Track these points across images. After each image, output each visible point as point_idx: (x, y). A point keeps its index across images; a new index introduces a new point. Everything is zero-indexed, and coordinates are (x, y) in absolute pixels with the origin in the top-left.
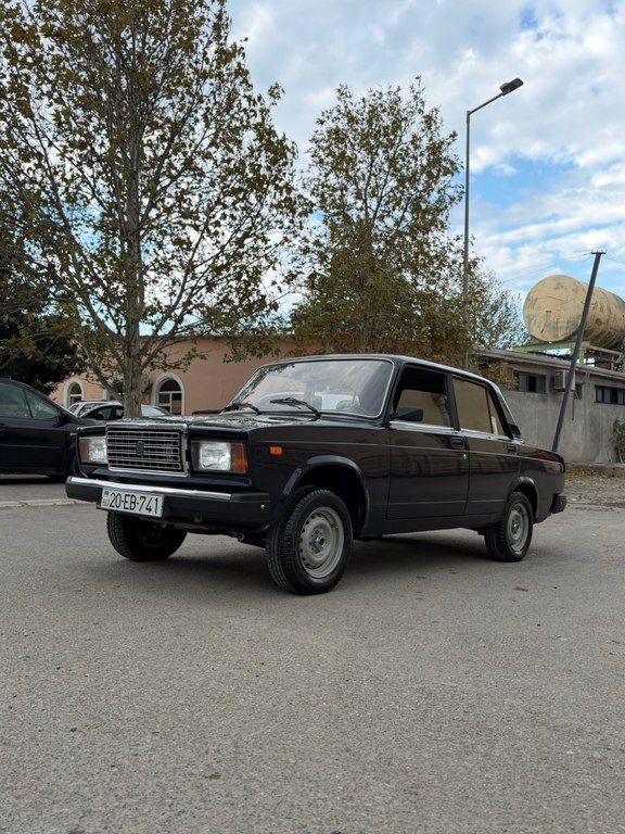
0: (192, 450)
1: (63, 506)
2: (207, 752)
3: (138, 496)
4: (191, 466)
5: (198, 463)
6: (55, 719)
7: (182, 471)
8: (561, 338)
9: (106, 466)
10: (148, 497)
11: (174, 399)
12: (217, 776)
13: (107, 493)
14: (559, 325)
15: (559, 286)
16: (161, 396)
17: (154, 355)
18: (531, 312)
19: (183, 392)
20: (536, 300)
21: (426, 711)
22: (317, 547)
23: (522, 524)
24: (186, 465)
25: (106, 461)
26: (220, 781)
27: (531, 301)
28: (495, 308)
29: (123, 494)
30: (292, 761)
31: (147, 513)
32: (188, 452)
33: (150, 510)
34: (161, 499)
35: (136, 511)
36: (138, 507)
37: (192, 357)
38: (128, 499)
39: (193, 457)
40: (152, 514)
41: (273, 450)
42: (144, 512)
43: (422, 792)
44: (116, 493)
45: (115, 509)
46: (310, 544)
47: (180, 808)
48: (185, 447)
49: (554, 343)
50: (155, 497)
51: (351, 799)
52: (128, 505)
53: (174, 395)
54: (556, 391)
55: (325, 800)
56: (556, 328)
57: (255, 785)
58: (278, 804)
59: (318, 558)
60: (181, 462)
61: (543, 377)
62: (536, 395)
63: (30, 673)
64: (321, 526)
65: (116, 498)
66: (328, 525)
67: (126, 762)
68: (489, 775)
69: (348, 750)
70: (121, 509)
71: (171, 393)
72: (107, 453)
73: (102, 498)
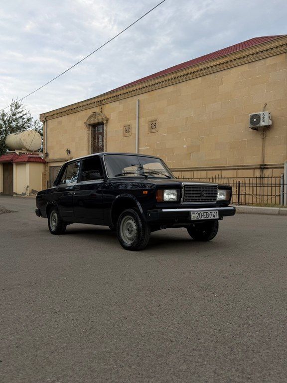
3: (209, 212)
10: (213, 212)
13: (194, 213)
29: (202, 212)
33: (214, 217)
34: (218, 212)
35: (209, 218)
36: (210, 216)
38: (205, 214)
40: (216, 218)
42: (213, 218)
44: (199, 213)
45: (200, 219)
50: (216, 212)
52: (205, 216)
65: (199, 214)
70: (203, 218)
72: (183, 197)
73: (190, 216)
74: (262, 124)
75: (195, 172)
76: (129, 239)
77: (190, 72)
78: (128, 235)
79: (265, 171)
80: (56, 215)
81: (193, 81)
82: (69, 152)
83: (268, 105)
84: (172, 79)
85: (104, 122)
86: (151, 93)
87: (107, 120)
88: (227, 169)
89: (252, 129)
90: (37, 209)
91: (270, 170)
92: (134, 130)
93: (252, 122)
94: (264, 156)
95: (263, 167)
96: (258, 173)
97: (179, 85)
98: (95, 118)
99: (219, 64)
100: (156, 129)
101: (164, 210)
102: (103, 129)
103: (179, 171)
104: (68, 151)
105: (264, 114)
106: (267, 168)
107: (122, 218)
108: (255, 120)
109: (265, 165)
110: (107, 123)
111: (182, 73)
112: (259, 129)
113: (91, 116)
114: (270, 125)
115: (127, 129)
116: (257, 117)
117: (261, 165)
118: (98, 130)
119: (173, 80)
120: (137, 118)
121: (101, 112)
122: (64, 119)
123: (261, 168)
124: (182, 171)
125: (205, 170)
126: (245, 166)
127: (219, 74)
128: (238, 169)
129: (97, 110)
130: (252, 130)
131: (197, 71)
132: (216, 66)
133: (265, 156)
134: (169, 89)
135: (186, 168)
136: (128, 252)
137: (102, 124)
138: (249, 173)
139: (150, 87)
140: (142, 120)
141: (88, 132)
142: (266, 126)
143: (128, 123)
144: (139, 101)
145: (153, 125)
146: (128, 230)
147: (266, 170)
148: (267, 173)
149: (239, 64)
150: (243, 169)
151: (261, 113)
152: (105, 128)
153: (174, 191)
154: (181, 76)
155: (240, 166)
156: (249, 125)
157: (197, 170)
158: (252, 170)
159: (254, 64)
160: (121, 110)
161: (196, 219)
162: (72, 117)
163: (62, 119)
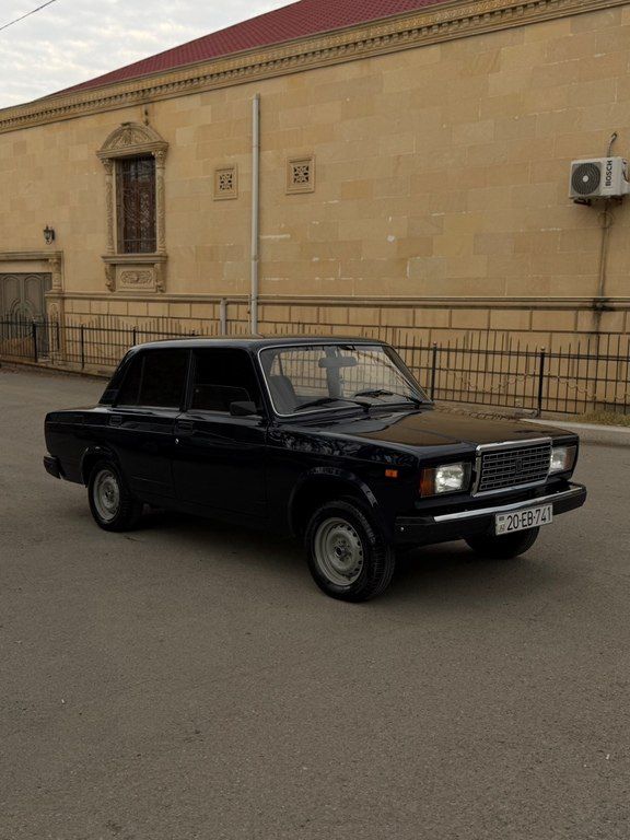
3: (534, 509)
10: (542, 509)
13: (502, 519)
29: (520, 513)
33: (544, 520)
34: (552, 507)
35: (534, 525)
36: (535, 521)
38: (525, 517)
42: (540, 523)
44: (512, 514)
45: (514, 530)
50: (547, 507)
52: (526, 522)
65: (512, 521)
70: (520, 528)
72: (478, 480)
73: (495, 525)
74: (605, 191)
75: (419, 312)
76: (342, 573)
77: (408, 27)
78: (335, 561)
79: (605, 315)
80: (112, 481)
81: (415, 53)
82: (50, 234)
83: (620, 139)
84: (356, 44)
85: (157, 154)
86: (296, 78)
87: (166, 149)
88: (505, 308)
89: (576, 202)
90: (48, 455)
91: (619, 315)
92: (247, 184)
93: (577, 184)
94: (604, 276)
95: (600, 307)
96: (586, 320)
97: (375, 63)
98: (128, 140)
99: (492, 13)
100: (310, 185)
101: (437, 519)
102: (153, 174)
103: (376, 306)
104: (47, 231)
105: (610, 163)
106: (612, 309)
107: (320, 522)
108: (586, 179)
109: (607, 300)
110: (164, 158)
111: (386, 30)
112: (594, 202)
113: (116, 134)
114: (624, 196)
115: (226, 180)
116: (593, 170)
117: (596, 301)
118: (137, 176)
119: (360, 46)
120: (255, 150)
121: (147, 123)
122: (33, 137)
123: (594, 308)
124: (382, 306)
125: (446, 307)
126: (553, 300)
127: (490, 39)
128: (535, 308)
129: (134, 116)
130: (576, 205)
131: (429, 27)
132: (481, 16)
133: (607, 275)
134: (348, 72)
135: (392, 299)
136: (342, 605)
137: (150, 158)
138: (564, 319)
139: (293, 62)
140: (268, 154)
141: (108, 178)
142: (613, 197)
143: (229, 160)
144: (259, 99)
145: (301, 173)
146: (339, 552)
147: (608, 313)
148: (611, 321)
149: (547, 17)
150: (548, 308)
151: (603, 161)
152: (158, 172)
153: (458, 468)
154: (381, 38)
155: (540, 300)
156: (570, 192)
157: (425, 307)
158: (571, 314)
159: (588, 19)
160: (209, 122)
161: (506, 531)
162: (58, 133)
163: (26, 135)
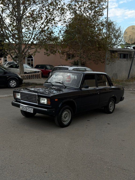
0: (39, 99)
1: (7, 97)
2: (44, 168)
3: (28, 108)
4: (39, 102)
5: (40, 102)
6: (18, 161)
7: (37, 103)
8: (133, 43)
9: (20, 100)
10: (30, 109)
11: (31, 60)
12: (46, 172)
13: (21, 106)
14: (133, 39)
15: (133, 28)
16: (28, 60)
17: (26, 52)
18: (125, 35)
19: (33, 59)
20: (127, 32)
21: (82, 158)
22: (65, 118)
23: (113, 105)
24: (38, 102)
25: (20, 98)
26: (47, 173)
27: (126, 32)
28: (117, 31)
30: (59, 169)
31: (30, 112)
32: (38, 100)
34: (33, 109)
35: (27, 111)
36: (28, 110)
37: (36, 52)
38: (26, 108)
39: (39, 101)
40: (31, 112)
41: (56, 100)
43: (79, 175)
45: (23, 110)
46: (64, 117)
47: (41, 178)
48: (37, 99)
49: (132, 44)
50: (31, 109)
51: (68, 176)
52: (26, 110)
53: (31, 59)
54: (130, 58)
55: (63, 177)
56: (132, 40)
57: (52, 174)
58: (56, 177)
59: (66, 120)
60: (37, 102)
61: (128, 54)
62: (125, 59)
63: (11, 150)
64: (66, 113)
65: (23, 108)
66: (68, 113)
67: (31, 170)
68: (90, 172)
69: (68, 167)
71: (30, 59)
